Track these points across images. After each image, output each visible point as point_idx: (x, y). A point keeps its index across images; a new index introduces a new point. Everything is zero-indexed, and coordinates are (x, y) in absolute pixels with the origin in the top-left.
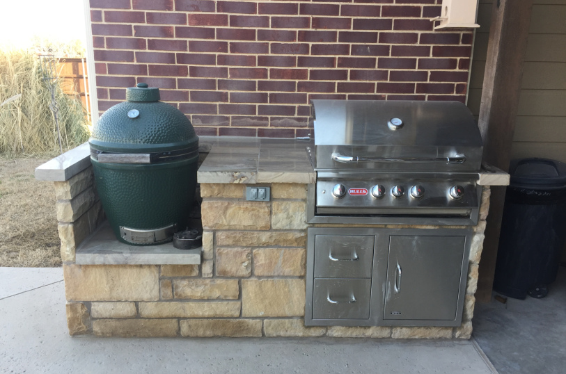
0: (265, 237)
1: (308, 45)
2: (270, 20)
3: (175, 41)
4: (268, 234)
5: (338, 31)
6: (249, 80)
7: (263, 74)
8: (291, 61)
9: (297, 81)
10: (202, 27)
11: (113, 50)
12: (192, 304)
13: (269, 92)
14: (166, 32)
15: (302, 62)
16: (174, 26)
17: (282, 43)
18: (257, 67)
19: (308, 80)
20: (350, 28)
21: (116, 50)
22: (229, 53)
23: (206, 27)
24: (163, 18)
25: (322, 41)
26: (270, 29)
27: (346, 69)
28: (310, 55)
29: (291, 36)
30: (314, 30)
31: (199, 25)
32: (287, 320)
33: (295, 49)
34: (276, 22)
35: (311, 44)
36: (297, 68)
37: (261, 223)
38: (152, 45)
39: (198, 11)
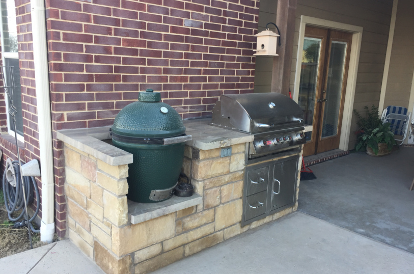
0: (227, 178)
1: (188, 61)
2: (170, 45)
3: (113, 57)
4: (228, 176)
5: (203, 53)
6: (157, 83)
7: (166, 79)
8: (180, 71)
9: (183, 83)
10: (131, 47)
11: (68, 63)
12: (192, 233)
13: (169, 91)
14: (107, 50)
15: (186, 71)
16: (113, 46)
17: (176, 60)
18: (162, 75)
19: (189, 83)
20: (207, 52)
21: (71, 63)
22: (146, 66)
23: (133, 48)
24: (105, 40)
25: (195, 59)
26: (169, 50)
27: (206, 76)
28: (189, 68)
29: (180, 55)
30: (191, 52)
31: (129, 46)
32: (234, 226)
33: (182, 63)
34: (173, 47)
35: (190, 60)
36: (183, 75)
37: (226, 170)
38: (98, 59)
39: (128, 36)
